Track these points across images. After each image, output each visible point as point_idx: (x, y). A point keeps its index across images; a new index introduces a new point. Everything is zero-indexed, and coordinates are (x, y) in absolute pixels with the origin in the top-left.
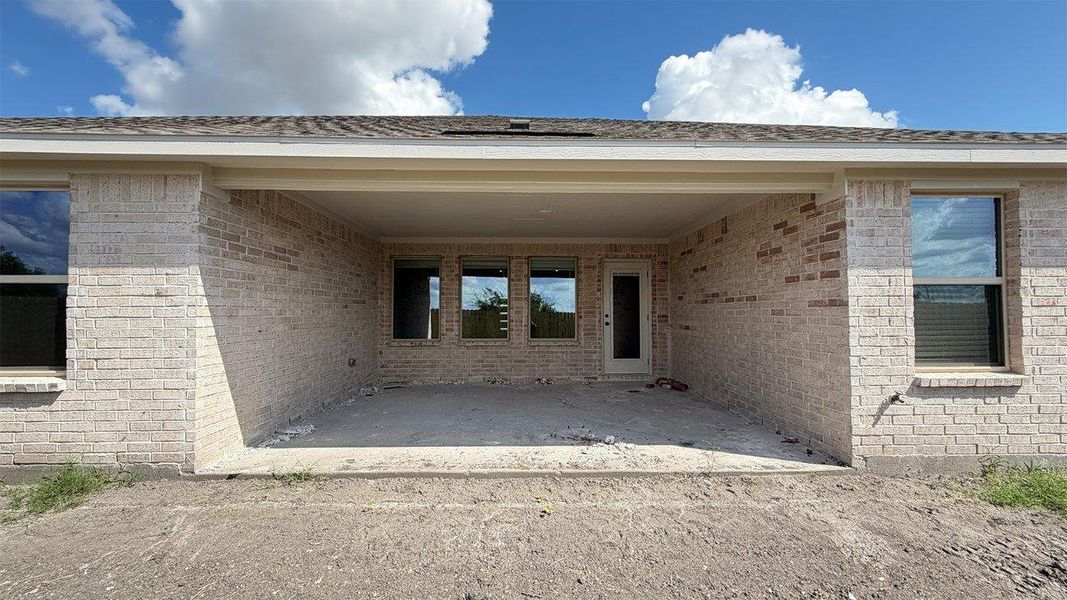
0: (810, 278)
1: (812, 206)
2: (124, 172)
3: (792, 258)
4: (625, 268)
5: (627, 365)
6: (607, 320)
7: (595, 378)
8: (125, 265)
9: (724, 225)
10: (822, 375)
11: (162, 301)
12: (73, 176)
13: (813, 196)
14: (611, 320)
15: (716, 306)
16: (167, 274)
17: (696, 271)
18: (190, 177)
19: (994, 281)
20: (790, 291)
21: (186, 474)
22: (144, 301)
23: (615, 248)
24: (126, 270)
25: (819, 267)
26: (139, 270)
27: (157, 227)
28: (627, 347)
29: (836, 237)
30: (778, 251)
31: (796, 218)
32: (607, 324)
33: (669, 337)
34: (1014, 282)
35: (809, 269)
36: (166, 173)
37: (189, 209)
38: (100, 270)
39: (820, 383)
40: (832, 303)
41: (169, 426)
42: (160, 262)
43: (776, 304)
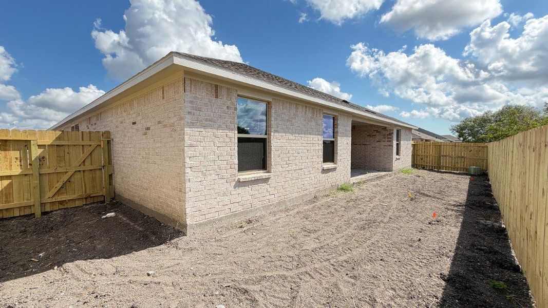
0: (384, 141)
3: (378, 137)
20: (378, 143)
25: (387, 140)
30: (375, 135)
31: (380, 130)
43: (374, 146)
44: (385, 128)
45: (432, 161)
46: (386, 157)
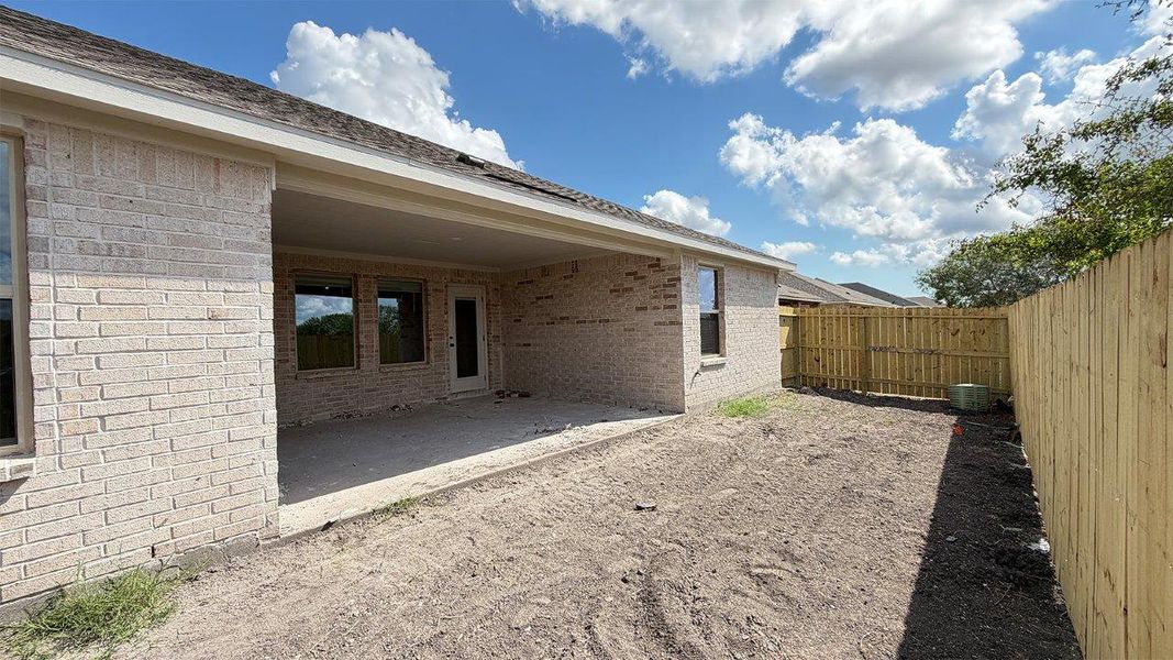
0: (656, 308)
1: (659, 266)
2: (143, 139)
3: (642, 295)
4: (464, 292)
5: (468, 383)
6: (451, 342)
7: (445, 398)
8: (151, 274)
9: (575, 266)
10: (665, 366)
11: (220, 327)
12: (30, 122)
13: (658, 259)
14: (454, 341)
15: (565, 326)
16: (226, 291)
17: (538, 299)
18: (257, 169)
19: (715, 312)
20: (641, 315)
21: (268, 542)
22: (191, 327)
23: (458, 273)
24: (153, 283)
25: (664, 302)
26: (178, 284)
27: (205, 227)
28: (467, 367)
29: (674, 285)
30: (631, 289)
31: (644, 271)
32: (452, 345)
33: (502, 356)
34: (723, 312)
35: (655, 302)
36: (220, 156)
37: (257, 210)
38: (102, 280)
39: (663, 370)
40: (672, 323)
41: (237, 488)
42: (215, 275)
43: (628, 324)
44: (656, 264)
45: (846, 365)
46: (664, 361)
